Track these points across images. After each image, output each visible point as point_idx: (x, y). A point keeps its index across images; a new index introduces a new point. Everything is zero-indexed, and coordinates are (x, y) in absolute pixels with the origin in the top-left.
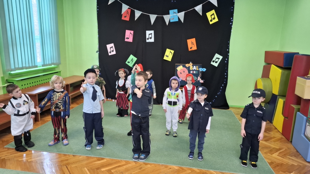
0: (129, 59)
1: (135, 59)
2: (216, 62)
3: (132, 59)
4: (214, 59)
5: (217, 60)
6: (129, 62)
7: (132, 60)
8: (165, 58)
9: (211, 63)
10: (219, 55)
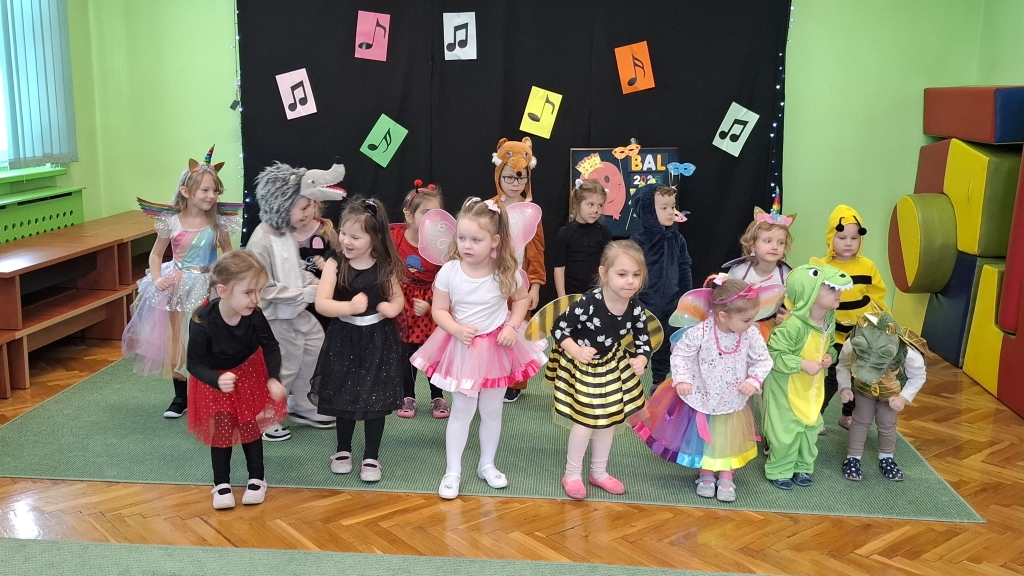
1: (400, 133)
2: (735, 138)
4: (724, 127)
5: (736, 130)
6: (373, 147)
8: (527, 125)
9: (714, 143)
10: (745, 110)
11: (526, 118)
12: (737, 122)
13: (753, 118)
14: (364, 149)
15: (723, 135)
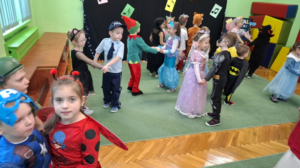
0: (125, 10)
1: (132, 9)
2: (215, 13)
3: (129, 9)
4: (213, 10)
5: (216, 11)
6: (124, 14)
7: (128, 11)
8: (167, 8)
9: (210, 14)
10: (219, 6)
11: (167, 6)
12: (216, 9)
13: (220, 8)
14: (122, 14)
15: (213, 12)
